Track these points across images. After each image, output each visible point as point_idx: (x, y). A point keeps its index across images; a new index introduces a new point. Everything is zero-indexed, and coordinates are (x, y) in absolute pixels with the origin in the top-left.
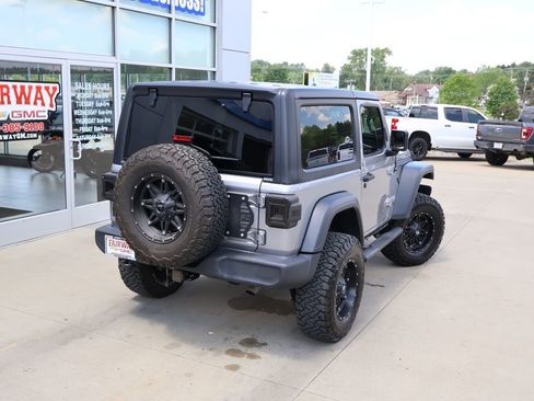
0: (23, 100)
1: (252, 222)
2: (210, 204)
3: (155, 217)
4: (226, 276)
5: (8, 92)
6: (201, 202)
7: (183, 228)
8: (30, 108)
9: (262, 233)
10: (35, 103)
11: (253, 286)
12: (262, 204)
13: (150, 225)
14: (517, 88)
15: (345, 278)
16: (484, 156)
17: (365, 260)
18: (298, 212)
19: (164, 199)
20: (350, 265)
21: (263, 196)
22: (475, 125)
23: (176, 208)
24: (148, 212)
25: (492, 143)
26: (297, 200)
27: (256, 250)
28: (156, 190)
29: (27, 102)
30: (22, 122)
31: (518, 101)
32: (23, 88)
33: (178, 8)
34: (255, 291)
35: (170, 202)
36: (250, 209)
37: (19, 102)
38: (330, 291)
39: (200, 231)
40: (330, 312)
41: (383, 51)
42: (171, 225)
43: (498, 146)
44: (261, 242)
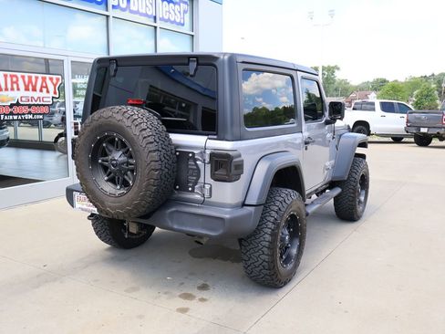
0: (30, 87)
1: (199, 177)
2: (157, 158)
3: (110, 173)
4: (176, 227)
5: (17, 80)
6: (149, 157)
7: (134, 182)
8: (36, 95)
9: (207, 187)
10: (41, 91)
11: (201, 236)
12: (207, 160)
13: (107, 181)
14: (436, 92)
15: (289, 228)
16: (412, 140)
17: (307, 214)
18: (240, 167)
19: (118, 156)
20: (293, 217)
21: (208, 152)
22: (405, 115)
23: (128, 164)
24: (105, 169)
25: (419, 128)
26: (240, 156)
27: (203, 203)
28: (111, 148)
29: (34, 90)
30: (30, 106)
31: (438, 102)
32: (30, 78)
33: (162, 19)
34: (204, 241)
35: (123, 159)
36: (196, 165)
37: (27, 89)
38: (273, 242)
39: (148, 185)
40: (273, 261)
41: (333, 68)
42: (124, 180)
43: (424, 130)
44: (207, 194)
